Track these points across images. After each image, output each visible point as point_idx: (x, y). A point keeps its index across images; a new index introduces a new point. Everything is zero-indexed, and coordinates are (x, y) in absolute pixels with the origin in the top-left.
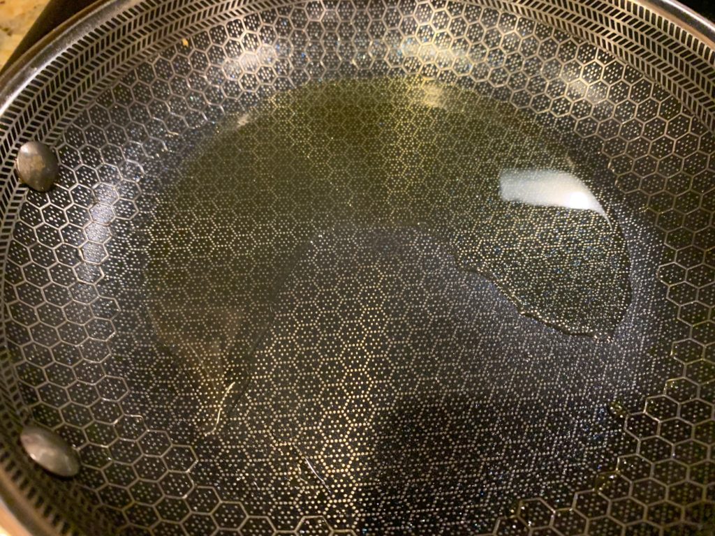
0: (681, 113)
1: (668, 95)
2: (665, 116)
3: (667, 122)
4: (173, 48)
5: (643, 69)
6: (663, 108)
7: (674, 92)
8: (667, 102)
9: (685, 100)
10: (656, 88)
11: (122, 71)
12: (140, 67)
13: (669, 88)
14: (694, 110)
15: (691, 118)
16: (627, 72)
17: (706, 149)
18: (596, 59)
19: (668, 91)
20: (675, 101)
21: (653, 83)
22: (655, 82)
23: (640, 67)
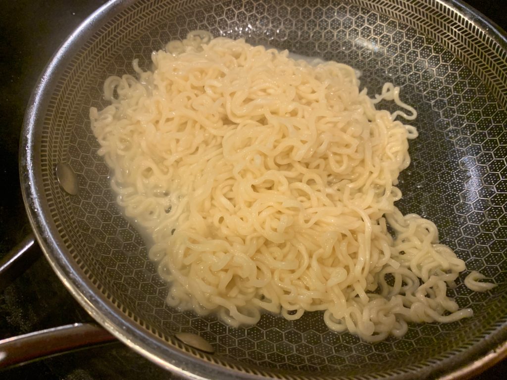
0: (418, 35)
2: (409, 38)
3: (411, 42)
6: (406, 35)
7: (411, 24)
8: (408, 30)
9: (418, 27)
10: (400, 24)
11: (82, 97)
12: (91, 90)
13: (407, 22)
14: (425, 32)
15: (424, 37)
16: (381, 17)
17: (437, 52)
18: (360, 14)
19: (407, 24)
20: (413, 29)
21: (397, 21)
22: (399, 21)
23: (388, 13)
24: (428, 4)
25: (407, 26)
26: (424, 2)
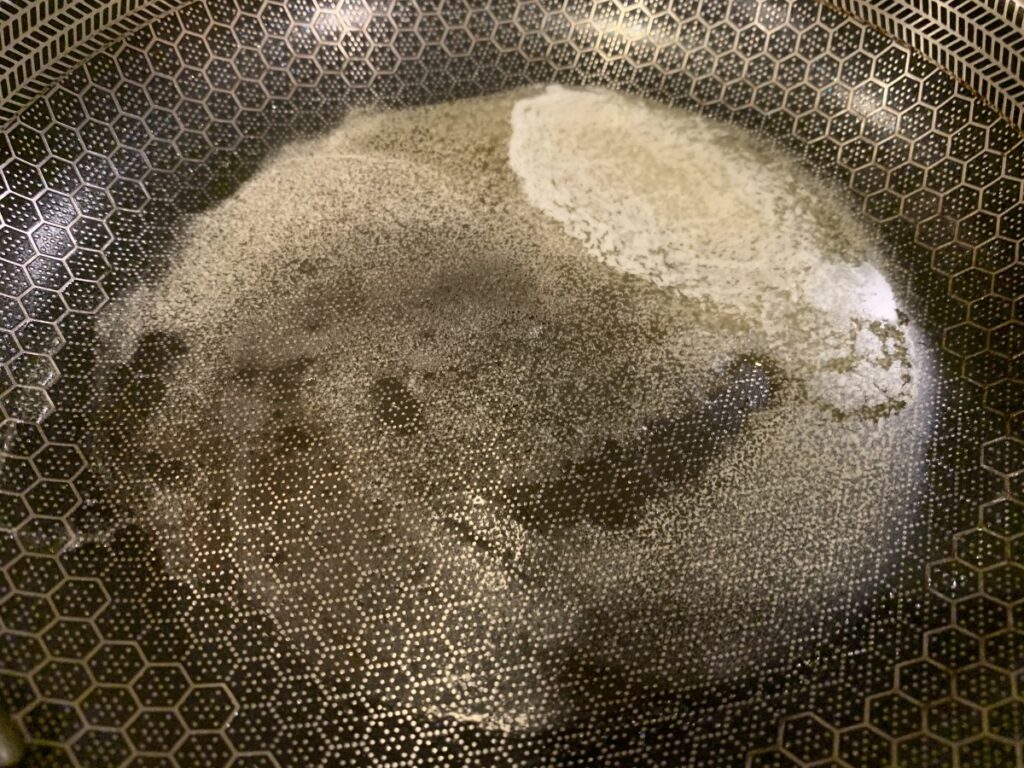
0: (956, 94)
1: (934, 67)
2: (931, 101)
3: (935, 110)
4: (147, 29)
5: (892, 31)
6: (926, 90)
7: (943, 63)
8: (933, 80)
9: (960, 74)
10: (914, 60)
11: (63, 69)
12: (94, 61)
13: (935, 57)
14: (976, 88)
15: (972, 101)
16: (868, 37)
17: (999, 146)
18: (818, 22)
19: (933, 62)
20: (945, 77)
21: (908, 52)
22: (912, 50)
23: (888, 28)
24: (994, 11)
25: (931, 67)
26: (985, 5)
